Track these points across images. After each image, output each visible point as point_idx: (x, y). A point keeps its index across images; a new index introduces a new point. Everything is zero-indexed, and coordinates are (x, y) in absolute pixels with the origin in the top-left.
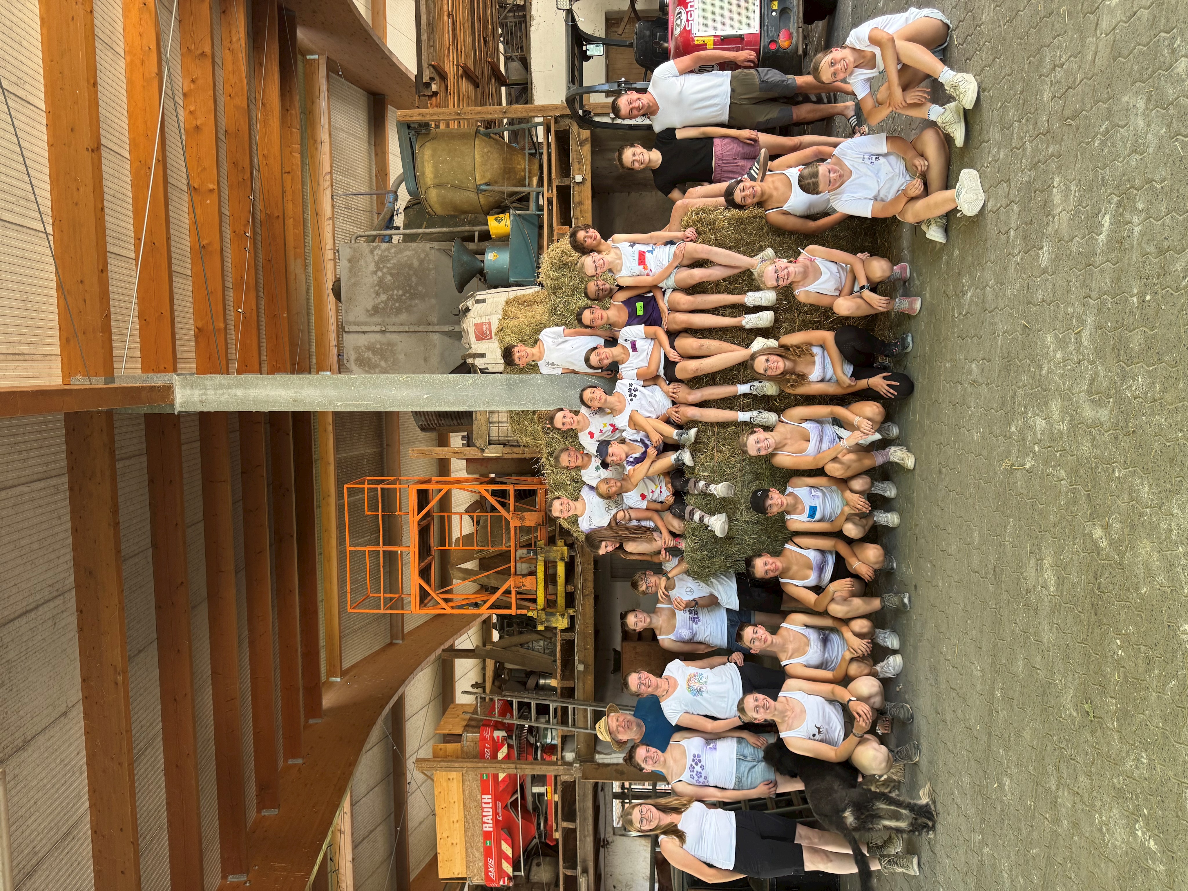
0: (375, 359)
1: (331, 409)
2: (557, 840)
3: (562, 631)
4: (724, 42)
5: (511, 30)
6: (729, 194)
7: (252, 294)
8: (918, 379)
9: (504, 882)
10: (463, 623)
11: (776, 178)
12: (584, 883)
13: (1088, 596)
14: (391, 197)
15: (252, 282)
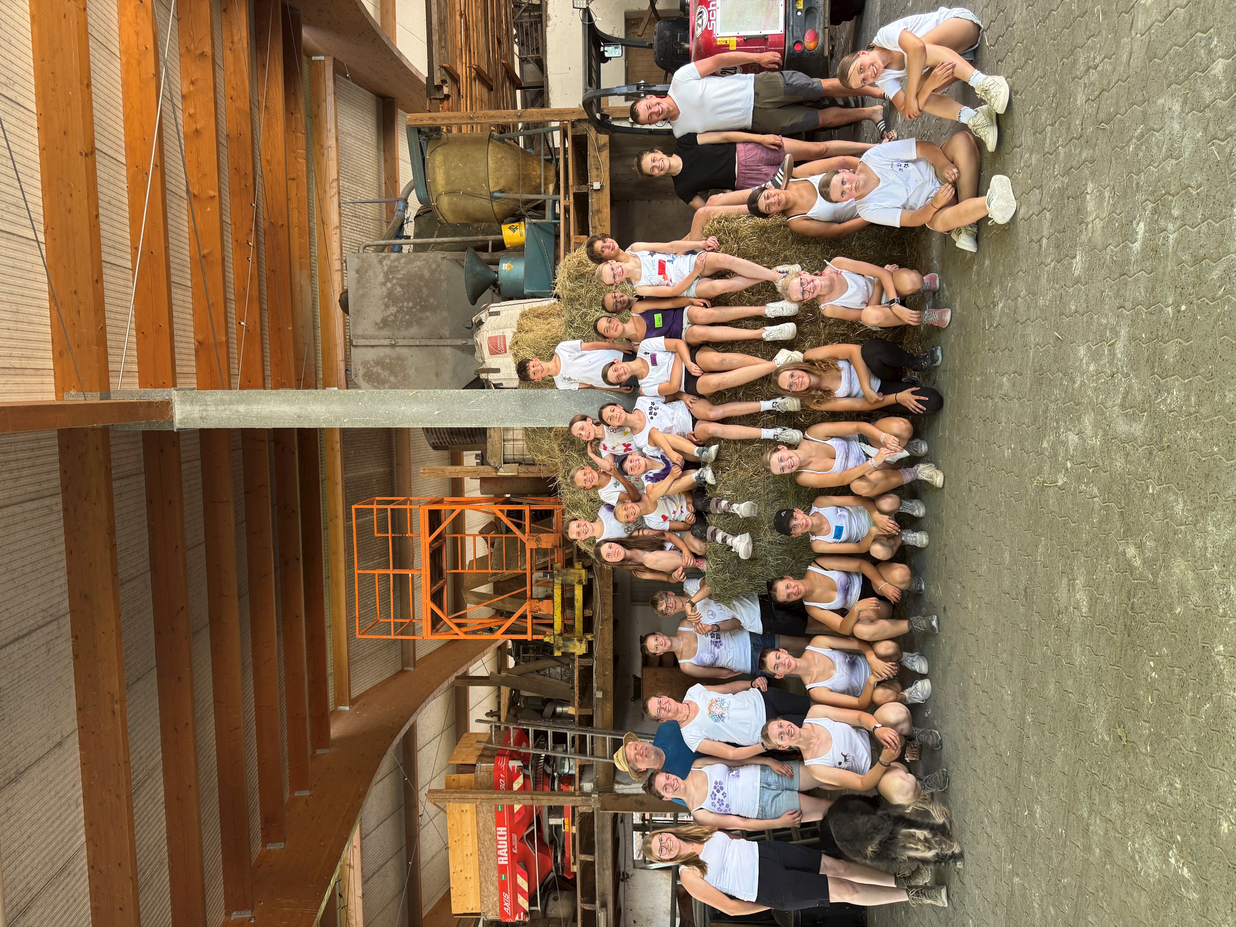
0: (384, 374)
1: (337, 425)
2: (575, 873)
3: (580, 657)
4: (747, 42)
5: (526, 30)
6: (752, 202)
7: (256, 307)
8: (947, 394)
9: (520, 917)
10: (478, 650)
11: (800, 185)
12: (603, 918)
13: (1121, 617)
14: (401, 205)
15: (255, 294)
